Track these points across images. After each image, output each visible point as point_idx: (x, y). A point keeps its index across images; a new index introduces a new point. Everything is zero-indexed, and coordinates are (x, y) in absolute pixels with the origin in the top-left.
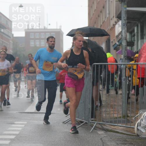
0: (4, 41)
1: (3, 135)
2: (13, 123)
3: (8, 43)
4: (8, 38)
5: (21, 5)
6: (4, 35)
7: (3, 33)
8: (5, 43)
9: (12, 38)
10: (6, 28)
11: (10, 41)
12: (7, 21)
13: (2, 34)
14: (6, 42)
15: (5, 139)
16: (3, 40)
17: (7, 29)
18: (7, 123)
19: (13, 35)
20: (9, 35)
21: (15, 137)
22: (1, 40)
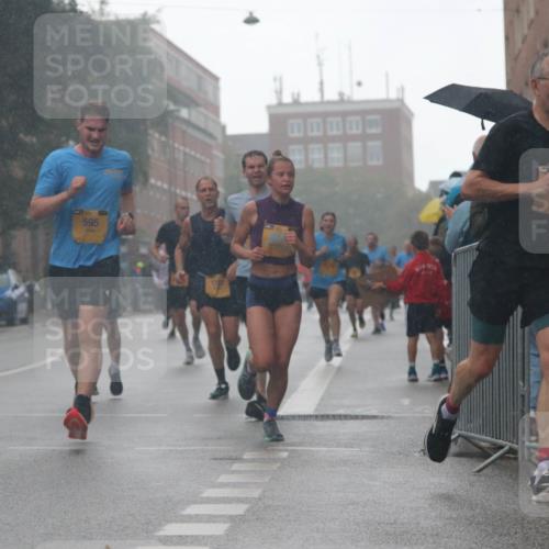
0: (193, 153)
1: (201, 503)
2: (236, 459)
3: (208, 161)
4: (208, 140)
5: (251, 14)
6: (191, 131)
7: (188, 122)
8: (195, 158)
9: (220, 140)
10: (197, 105)
11: (215, 152)
12: (200, 78)
13: (184, 127)
14: (198, 156)
15: (211, 519)
16: (187, 150)
17: (202, 110)
18: (215, 459)
19: (224, 128)
20: (212, 128)
21: (248, 510)
22: (182, 148)
